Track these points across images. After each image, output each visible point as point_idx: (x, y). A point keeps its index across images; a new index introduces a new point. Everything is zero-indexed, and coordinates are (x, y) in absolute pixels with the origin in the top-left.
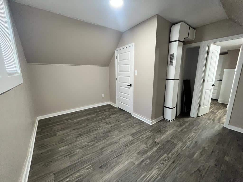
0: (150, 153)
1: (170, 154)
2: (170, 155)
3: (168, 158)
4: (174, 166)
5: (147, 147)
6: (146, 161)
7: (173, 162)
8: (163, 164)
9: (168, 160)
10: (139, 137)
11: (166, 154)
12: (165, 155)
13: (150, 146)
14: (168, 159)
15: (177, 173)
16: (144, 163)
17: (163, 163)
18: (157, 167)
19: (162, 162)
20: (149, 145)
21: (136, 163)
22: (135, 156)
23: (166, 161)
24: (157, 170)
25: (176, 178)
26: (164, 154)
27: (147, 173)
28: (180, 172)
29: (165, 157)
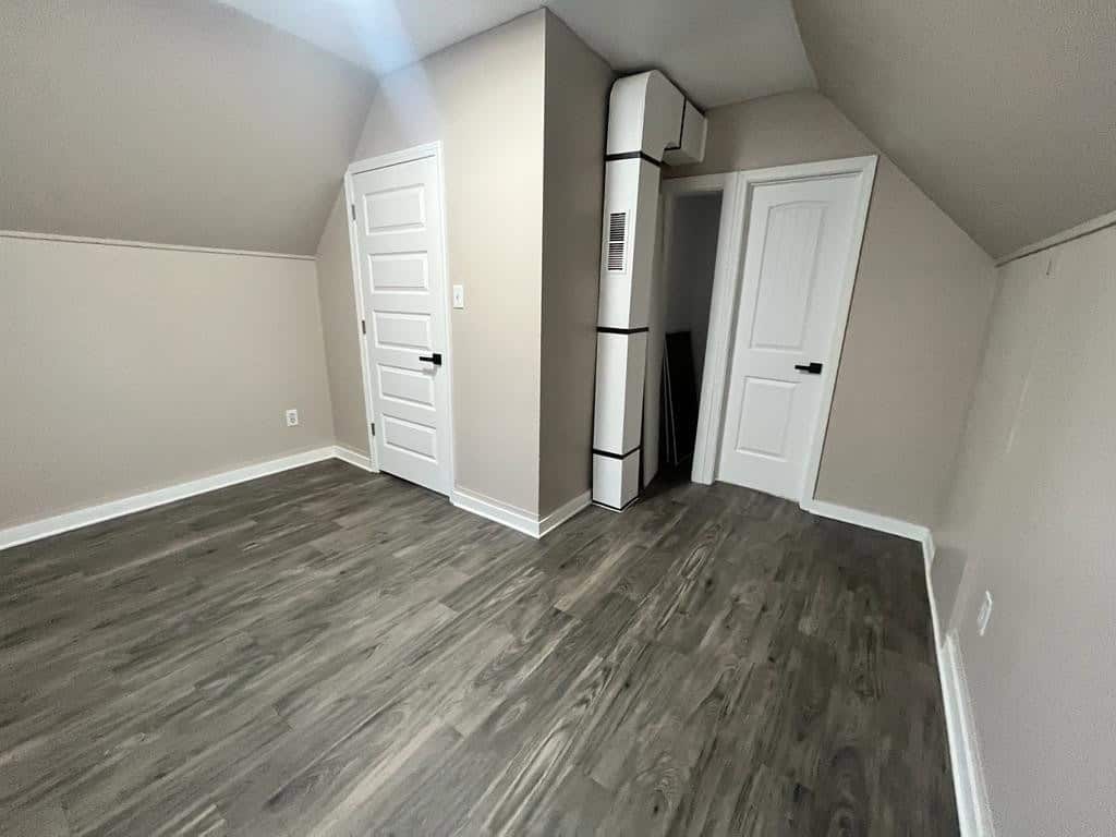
0: (528, 670)
1: (614, 654)
2: (613, 658)
3: (607, 671)
4: (627, 703)
5: (519, 645)
6: (514, 708)
7: (627, 685)
8: (585, 705)
9: (605, 681)
10: (483, 601)
11: (596, 658)
12: (595, 662)
13: (531, 634)
14: (607, 677)
16: (503, 720)
17: (585, 701)
18: (559, 724)
19: (580, 696)
21: (468, 728)
23: (599, 688)
24: (561, 735)
26: (592, 658)
27: (517, 763)
28: (650, 719)
29: (596, 671)
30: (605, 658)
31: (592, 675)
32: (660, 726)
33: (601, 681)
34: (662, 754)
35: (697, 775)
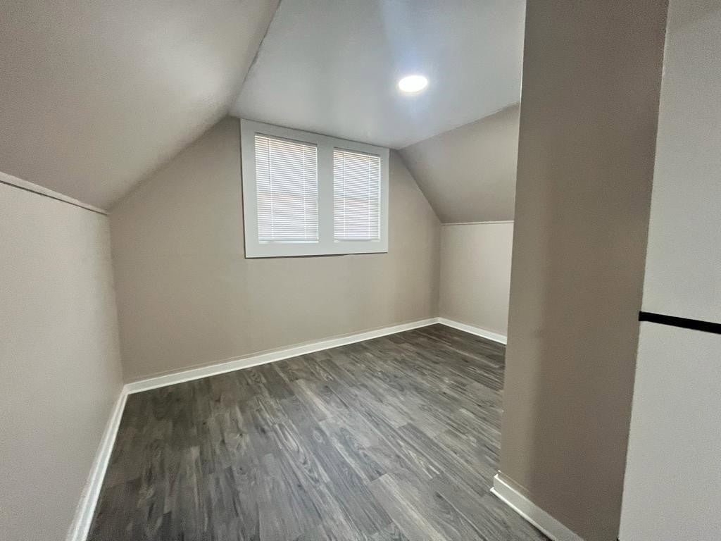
0: (340, 448)
1: (326, 491)
2: (322, 488)
3: (317, 481)
4: (290, 482)
5: (359, 448)
6: (321, 438)
7: (300, 486)
8: (303, 462)
9: (310, 477)
11: (329, 480)
12: (326, 477)
13: (366, 456)
14: (312, 479)
15: (273, 479)
16: (318, 434)
17: (305, 463)
18: (301, 450)
19: (309, 462)
20: (366, 452)
21: (322, 424)
22: (338, 423)
23: (307, 471)
24: (296, 449)
25: (267, 473)
26: (330, 477)
27: (295, 433)
28: (273, 488)
29: (319, 475)
30: (325, 483)
31: (318, 472)
32: (267, 490)
33: (312, 475)
34: (256, 483)
35: (235, 494)
